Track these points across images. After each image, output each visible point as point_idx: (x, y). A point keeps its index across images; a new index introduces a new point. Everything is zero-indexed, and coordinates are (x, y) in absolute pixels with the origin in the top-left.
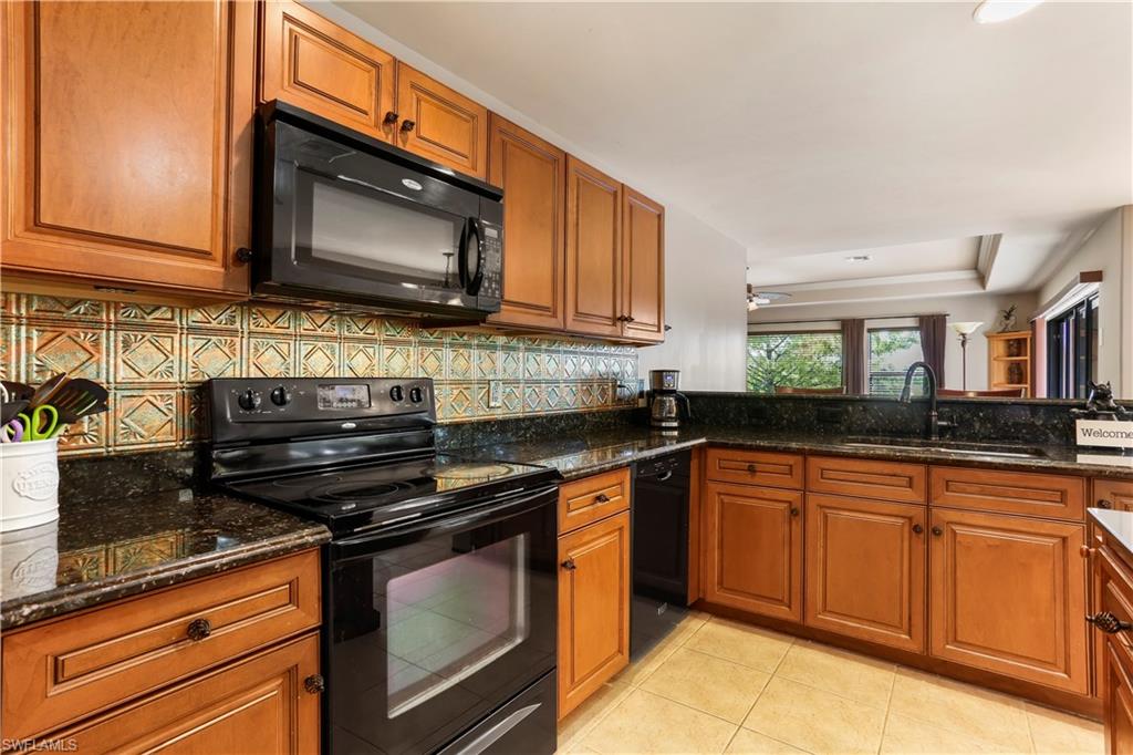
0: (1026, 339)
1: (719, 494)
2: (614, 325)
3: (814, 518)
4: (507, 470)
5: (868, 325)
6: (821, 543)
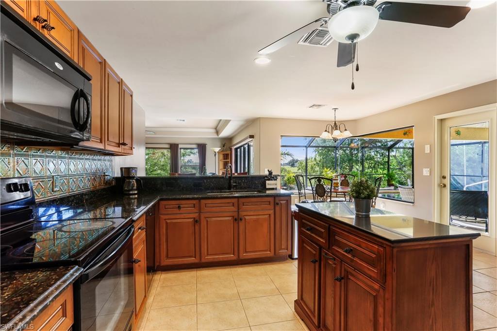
0: (228, 154)
1: (165, 219)
2: (119, 147)
3: (204, 223)
4: (112, 223)
5: (180, 146)
6: (206, 231)
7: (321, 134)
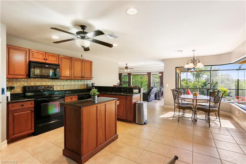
2: (81, 78)
7: (185, 66)
